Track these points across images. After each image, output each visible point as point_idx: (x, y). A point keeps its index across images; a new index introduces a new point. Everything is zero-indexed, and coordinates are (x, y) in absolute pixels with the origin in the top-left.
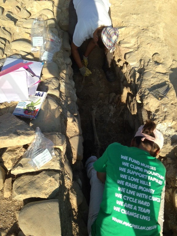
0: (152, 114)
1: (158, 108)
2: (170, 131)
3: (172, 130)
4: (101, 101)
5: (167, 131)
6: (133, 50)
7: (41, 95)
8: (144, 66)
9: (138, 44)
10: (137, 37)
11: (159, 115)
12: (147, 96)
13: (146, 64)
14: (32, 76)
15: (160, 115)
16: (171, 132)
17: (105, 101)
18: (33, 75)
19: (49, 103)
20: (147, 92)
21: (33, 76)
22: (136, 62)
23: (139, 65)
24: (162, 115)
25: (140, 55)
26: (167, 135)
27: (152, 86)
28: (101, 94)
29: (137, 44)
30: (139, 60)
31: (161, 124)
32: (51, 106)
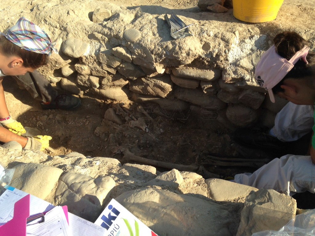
0: (203, 59)
1: (203, 43)
2: (246, 45)
3: (246, 42)
4: (111, 135)
5: (244, 50)
6: (61, 39)
7: (113, 214)
8: (106, 35)
9: (58, 26)
10: (43, 22)
11: (215, 47)
12: (177, 47)
13: (106, 31)
14: (40, 222)
15: (217, 46)
16: (248, 45)
17: (114, 128)
18: (40, 219)
19: (141, 202)
20: (168, 44)
21: (43, 221)
22: (89, 45)
23: (96, 43)
24: (217, 43)
25: (80, 33)
26: (248, 53)
27: (157, 35)
28: (98, 130)
29: (56, 29)
30: (88, 40)
31: (231, 51)
32: (150, 200)
